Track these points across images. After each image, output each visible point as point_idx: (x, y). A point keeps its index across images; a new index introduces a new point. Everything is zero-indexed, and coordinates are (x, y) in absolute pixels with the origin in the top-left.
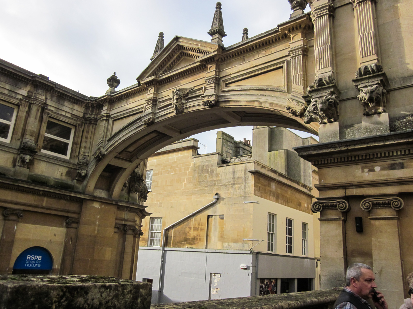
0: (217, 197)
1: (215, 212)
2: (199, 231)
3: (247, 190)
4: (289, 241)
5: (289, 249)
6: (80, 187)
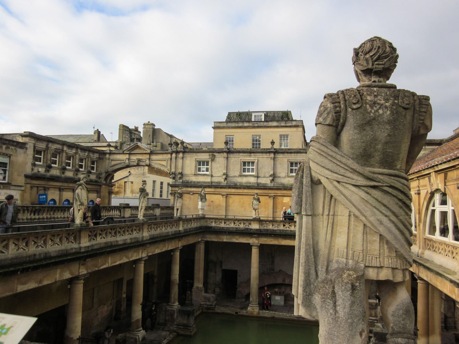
0: (129, 173)
1: (128, 180)
2: (120, 189)
3: (144, 171)
4: (161, 192)
5: (161, 196)
6: (99, 181)
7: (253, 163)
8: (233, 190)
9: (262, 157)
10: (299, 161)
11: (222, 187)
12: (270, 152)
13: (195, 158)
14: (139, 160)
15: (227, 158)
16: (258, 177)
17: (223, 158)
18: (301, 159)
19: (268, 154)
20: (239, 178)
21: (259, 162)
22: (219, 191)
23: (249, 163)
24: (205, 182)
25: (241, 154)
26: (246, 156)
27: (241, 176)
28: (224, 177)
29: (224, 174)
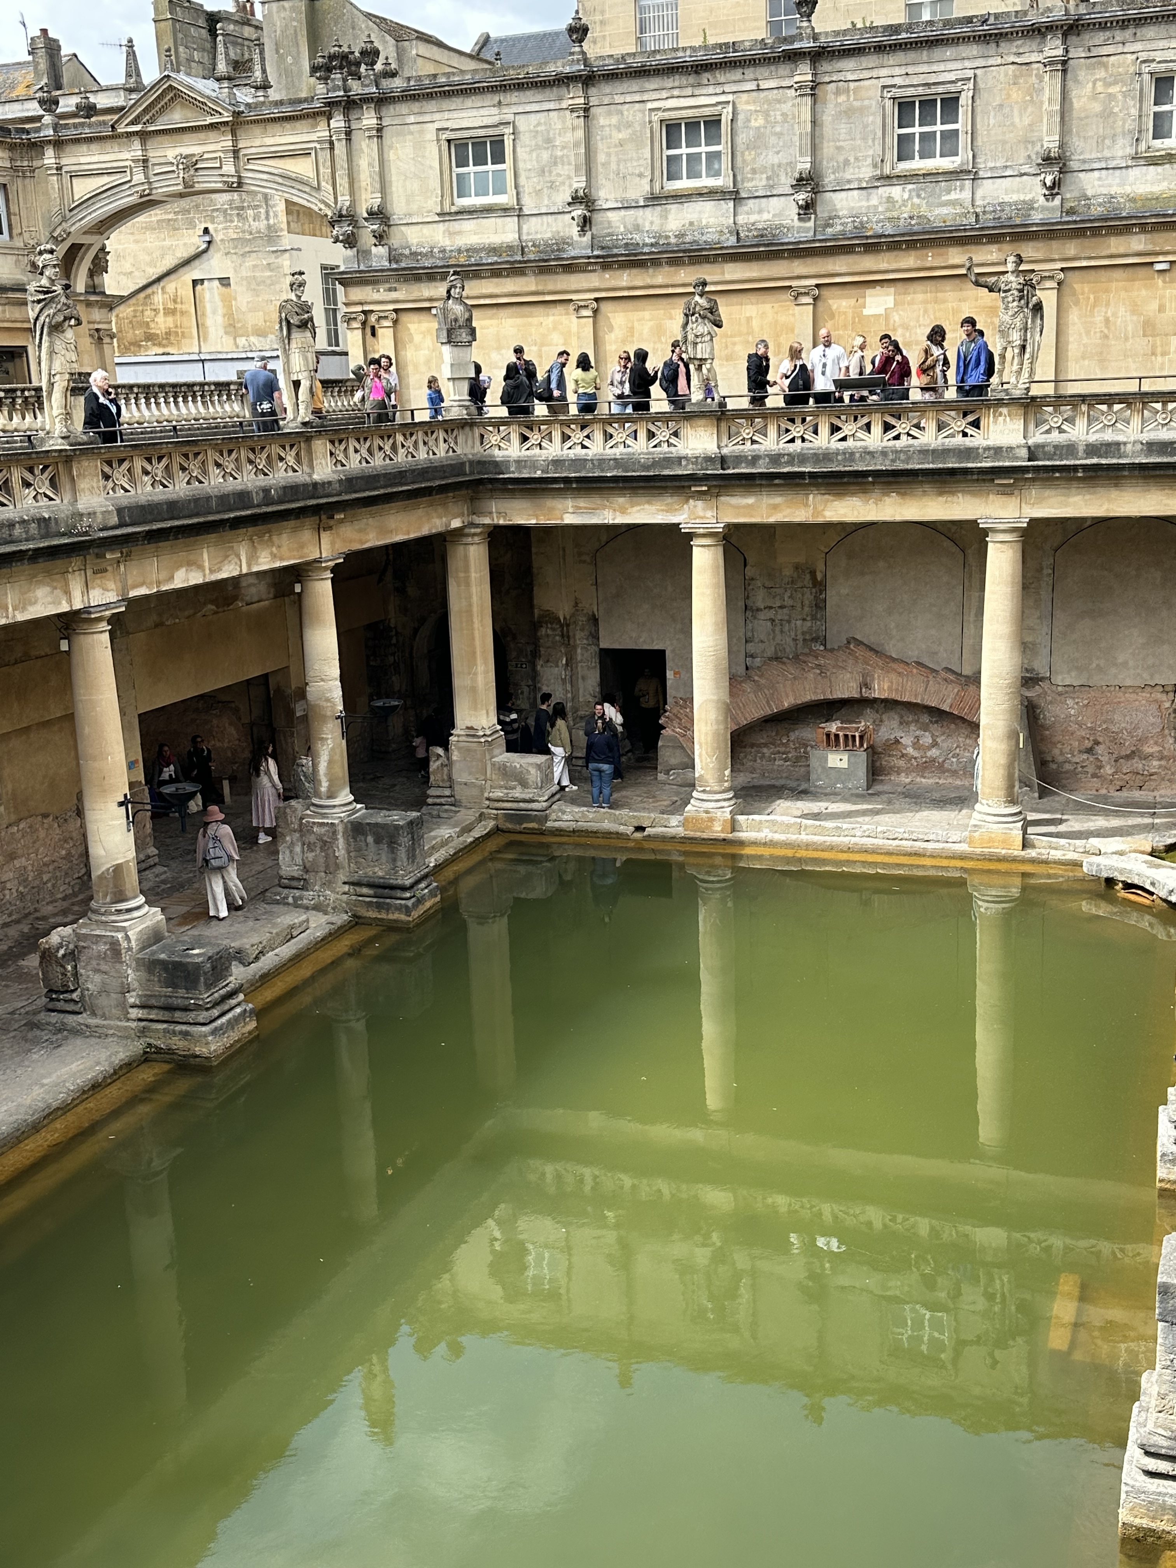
0: (206, 238)
1: (208, 271)
2: (178, 317)
3: (271, 222)
7: (713, 123)
8: (625, 279)
9: (752, 86)
10: (940, 89)
11: (571, 267)
12: (793, 57)
13: (437, 125)
14: (191, 164)
15: (586, 110)
16: (735, 196)
17: (568, 112)
18: (952, 77)
19: (784, 69)
20: (648, 210)
21: (741, 117)
22: (560, 286)
23: (692, 125)
24: (493, 250)
25: (653, 83)
26: (676, 92)
27: (655, 200)
28: (579, 211)
29: (576, 200)
